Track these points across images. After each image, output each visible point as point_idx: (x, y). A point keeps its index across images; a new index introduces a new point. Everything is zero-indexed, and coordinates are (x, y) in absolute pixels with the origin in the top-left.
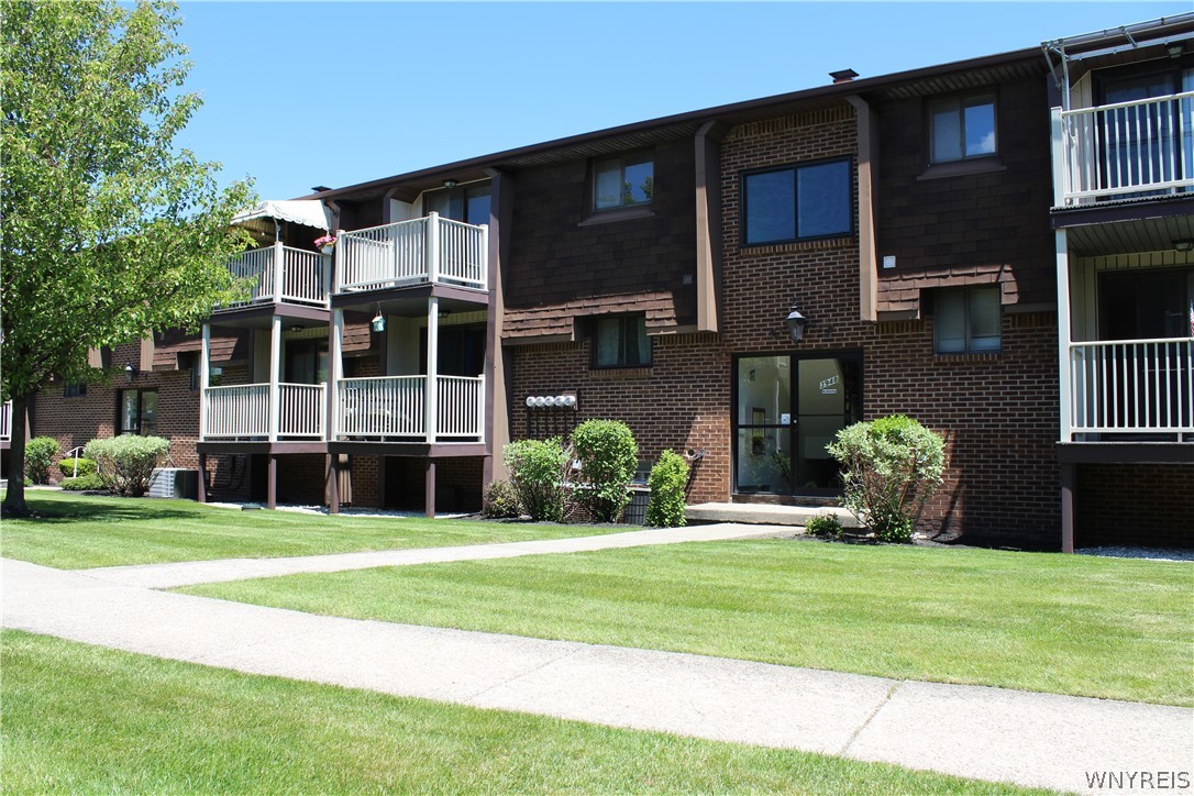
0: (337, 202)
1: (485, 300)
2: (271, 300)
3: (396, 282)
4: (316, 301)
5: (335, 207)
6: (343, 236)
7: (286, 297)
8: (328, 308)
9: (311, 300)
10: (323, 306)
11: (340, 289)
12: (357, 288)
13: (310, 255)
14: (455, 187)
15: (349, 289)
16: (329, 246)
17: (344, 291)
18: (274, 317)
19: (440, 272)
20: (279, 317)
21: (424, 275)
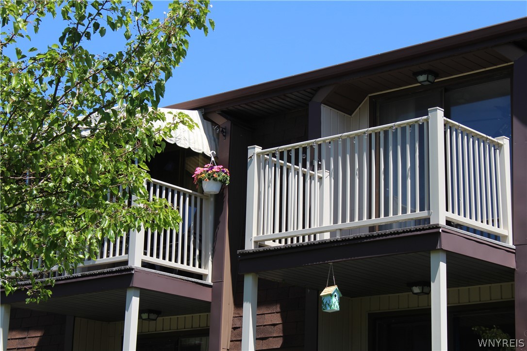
0: (225, 114)
2: (126, 263)
5: (221, 121)
7: (148, 258)
8: (209, 281)
10: (200, 276)
11: (256, 242)
12: (277, 241)
13: (185, 194)
14: (433, 83)
15: (267, 243)
16: (215, 180)
17: (260, 246)
18: (129, 293)
19: (447, 210)
20: (138, 292)
21: (419, 214)
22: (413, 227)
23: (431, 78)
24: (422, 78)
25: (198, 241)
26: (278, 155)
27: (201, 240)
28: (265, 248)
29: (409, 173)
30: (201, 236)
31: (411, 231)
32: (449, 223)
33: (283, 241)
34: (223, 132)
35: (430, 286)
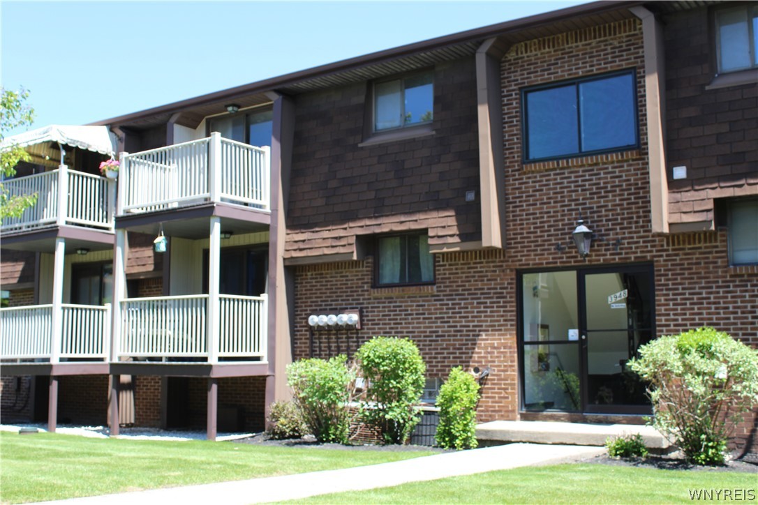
0: (123, 128)
1: (267, 221)
2: (55, 222)
3: (179, 203)
4: (100, 224)
5: (120, 132)
6: (126, 158)
7: (70, 219)
8: (113, 231)
9: (96, 223)
10: (107, 229)
11: (124, 211)
12: (140, 209)
13: (95, 179)
14: (237, 112)
15: (132, 211)
16: (113, 170)
17: (127, 212)
18: (57, 240)
19: (223, 192)
20: (63, 240)
21: (206, 195)
22: (201, 203)
23: (235, 109)
24: (230, 109)
25: (105, 206)
26: (143, 157)
27: (107, 206)
28: (130, 214)
29: (202, 171)
30: (107, 203)
31: (200, 205)
32: (222, 199)
33: (145, 209)
34: (120, 139)
35: (209, 237)
